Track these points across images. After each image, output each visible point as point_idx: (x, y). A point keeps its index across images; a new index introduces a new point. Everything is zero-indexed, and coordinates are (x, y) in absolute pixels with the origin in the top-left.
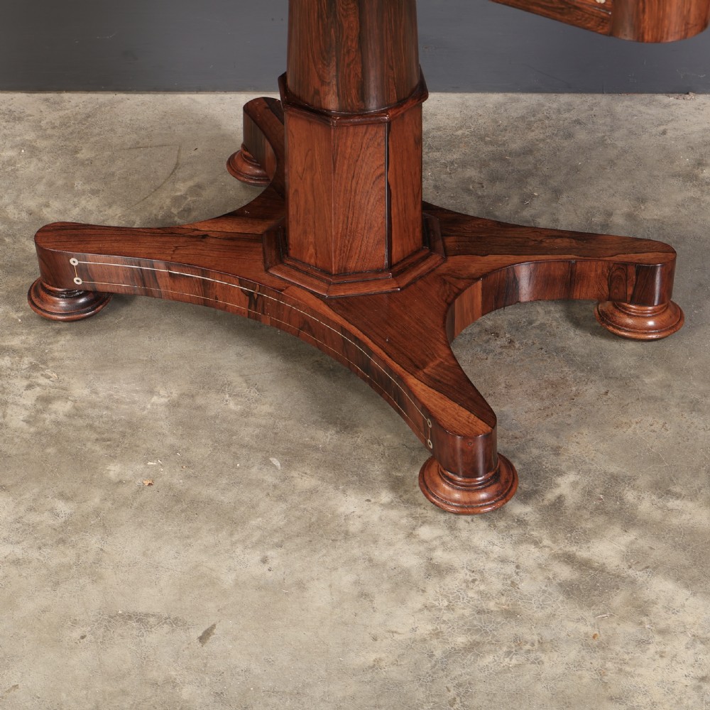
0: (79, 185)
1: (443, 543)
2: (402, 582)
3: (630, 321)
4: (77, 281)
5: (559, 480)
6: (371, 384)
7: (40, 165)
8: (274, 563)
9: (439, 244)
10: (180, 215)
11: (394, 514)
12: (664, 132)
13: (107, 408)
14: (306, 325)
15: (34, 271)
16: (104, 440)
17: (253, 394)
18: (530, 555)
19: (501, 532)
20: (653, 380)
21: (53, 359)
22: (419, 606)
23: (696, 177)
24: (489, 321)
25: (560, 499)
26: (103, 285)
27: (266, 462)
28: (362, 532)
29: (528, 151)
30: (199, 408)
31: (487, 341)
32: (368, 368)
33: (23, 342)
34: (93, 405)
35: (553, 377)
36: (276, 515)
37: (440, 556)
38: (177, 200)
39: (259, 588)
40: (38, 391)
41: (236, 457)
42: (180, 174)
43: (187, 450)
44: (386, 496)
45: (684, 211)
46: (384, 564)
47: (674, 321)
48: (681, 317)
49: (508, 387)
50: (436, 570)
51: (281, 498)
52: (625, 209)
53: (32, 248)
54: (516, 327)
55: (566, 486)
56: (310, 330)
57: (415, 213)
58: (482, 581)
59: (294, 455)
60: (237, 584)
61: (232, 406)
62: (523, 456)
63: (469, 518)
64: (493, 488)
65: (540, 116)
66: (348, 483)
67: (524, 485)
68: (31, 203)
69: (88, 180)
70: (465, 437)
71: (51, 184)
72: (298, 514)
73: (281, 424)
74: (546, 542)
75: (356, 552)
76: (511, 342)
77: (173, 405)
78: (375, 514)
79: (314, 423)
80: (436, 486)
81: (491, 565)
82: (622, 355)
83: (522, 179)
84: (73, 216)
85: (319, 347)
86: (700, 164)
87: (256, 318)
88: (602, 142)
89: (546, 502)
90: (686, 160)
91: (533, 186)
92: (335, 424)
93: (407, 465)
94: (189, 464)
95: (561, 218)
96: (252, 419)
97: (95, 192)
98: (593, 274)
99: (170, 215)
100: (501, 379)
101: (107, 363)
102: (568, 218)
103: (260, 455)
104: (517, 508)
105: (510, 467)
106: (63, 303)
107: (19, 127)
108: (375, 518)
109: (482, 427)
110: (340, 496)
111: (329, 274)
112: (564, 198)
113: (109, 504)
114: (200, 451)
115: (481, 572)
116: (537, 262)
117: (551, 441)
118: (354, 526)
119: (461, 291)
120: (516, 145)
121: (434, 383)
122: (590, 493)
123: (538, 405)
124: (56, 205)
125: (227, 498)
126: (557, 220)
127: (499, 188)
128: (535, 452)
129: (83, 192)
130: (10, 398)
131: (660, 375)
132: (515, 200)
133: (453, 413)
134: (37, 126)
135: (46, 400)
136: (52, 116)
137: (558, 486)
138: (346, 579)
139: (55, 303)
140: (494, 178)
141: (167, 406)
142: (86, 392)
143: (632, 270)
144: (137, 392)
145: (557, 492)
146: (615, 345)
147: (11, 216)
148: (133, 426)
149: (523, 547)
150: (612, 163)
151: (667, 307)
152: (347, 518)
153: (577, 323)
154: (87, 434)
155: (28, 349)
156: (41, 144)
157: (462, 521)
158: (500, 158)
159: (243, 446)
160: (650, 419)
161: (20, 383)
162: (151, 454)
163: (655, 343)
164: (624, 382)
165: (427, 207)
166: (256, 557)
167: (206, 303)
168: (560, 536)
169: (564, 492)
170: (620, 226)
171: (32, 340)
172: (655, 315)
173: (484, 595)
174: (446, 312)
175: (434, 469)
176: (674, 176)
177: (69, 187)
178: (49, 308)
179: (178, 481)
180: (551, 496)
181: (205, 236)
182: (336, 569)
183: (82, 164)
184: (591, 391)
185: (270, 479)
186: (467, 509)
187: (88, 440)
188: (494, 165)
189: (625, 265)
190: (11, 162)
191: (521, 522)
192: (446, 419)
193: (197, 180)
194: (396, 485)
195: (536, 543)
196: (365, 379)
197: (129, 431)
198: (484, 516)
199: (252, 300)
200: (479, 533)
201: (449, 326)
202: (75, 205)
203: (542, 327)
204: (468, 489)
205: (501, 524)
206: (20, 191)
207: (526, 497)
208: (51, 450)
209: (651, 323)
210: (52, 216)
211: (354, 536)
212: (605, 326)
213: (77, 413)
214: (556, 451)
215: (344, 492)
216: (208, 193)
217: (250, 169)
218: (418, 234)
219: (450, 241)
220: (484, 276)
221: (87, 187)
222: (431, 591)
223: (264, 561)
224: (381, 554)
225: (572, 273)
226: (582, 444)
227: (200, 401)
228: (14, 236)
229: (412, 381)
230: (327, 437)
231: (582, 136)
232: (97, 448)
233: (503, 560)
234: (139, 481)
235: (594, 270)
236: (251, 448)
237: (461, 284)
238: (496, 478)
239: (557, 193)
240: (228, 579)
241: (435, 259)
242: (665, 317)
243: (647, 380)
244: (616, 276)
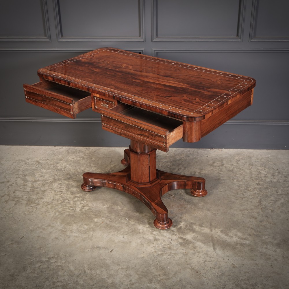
0: (92, 165)
1: (158, 235)
2: (149, 242)
3: (197, 193)
4: (91, 184)
5: (181, 223)
6: (145, 204)
7: (85, 161)
8: (125, 238)
9: (160, 178)
10: (111, 171)
11: (149, 229)
12: (207, 156)
13: (95, 208)
14: (134, 193)
15: (82, 182)
16: (94, 214)
17: (123, 206)
18: (174, 237)
19: (169, 233)
20: (201, 205)
21: (85, 199)
22: (152, 246)
23: (213, 165)
24: (170, 192)
25: (181, 227)
26: (95, 185)
27: (125, 219)
28: (143, 232)
29: (180, 160)
30: (113, 208)
31: (169, 197)
32: (145, 201)
33: (80, 195)
34: (93, 208)
35: (182, 204)
36: (126, 229)
37: (157, 237)
38: (111, 168)
39: (122, 242)
40: (82, 205)
41: (119, 218)
42: (112, 163)
43: (110, 216)
44: (147, 226)
45: (210, 172)
46: (146, 239)
47: (205, 193)
48: (207, 193)
49: (173, 205)
50: (156, 240)
51: (127, 226)
52: (198, 171)
53: (82, 177)
54: (175, 194)
55: (182, 225)
56: (134, 194)
57: (155, 172)
58: (165, 242)
59: (130, 218)
60: (118, 242)
61: (119, 208)
62: (174, 219)
63: (163, 230)
64: (168, 224)
65: (183, 153)
66: (140, 223)
67: (174, 224)
68: (83, 169)
69: (94, 164)
70: (162, 214)
71: (86, 165)
72: (130, 229)
73: (128, 212)
74: (178, 235)
75: (141, 236)
76: (174, 197)
77: (108, 208)
78: (145, 229)
79: (135, 212)
80: (157, 224)
81: (167, 239)
82: (195, 200)
83: (179, 165)
84: (91, 171)
85: (136, 197)
86: (214, 163)
87: (124, 191)
88: (195, 158)
89: (178, 228)
90: (211, 162)
91: (181, 167)
92: (139, 212)
93: (152, 220)
94: (110, 219)
95: (186, 173)
96: (123, 211)
97: (95, 167)
98: (189, 184)
99: (109, 171)
100: (171, 204)
101: (96, 199)
102: (187, 173)
103: (124, 218)
104: (172, 228)
105: (171, 221)
106: (88, 188)
107: (81, 154)
108: (145, 230)
109: (165, 212)
110: (139, 225)
111: (138, 183)
112: (187, 169)
113: (95, 226)
114: (113, 216)
115: (165, 240)
116: (178, 182)
117: (180, 216)
118: (141, 231)
119: (163, 187)
120: (178, 159)
121: (157, 204)
122: (187, 226)
123: (178, 209)
124: (87, 169)
125: (117, 226)
126: (185, 173)
127: (174, 167)
128: (177, 218)
129: (93, 167)
130: (77, 206)
131: (202, 204)
132: (177, 169)
133: (160, 210)
134: (84, 154)
135: (84, 206)
136: (88, 152)
137: (181, 224)
138: (139, 241)
139: (86, 188)
140: (173, 165)
141: (107, 208)
142: (91, 205)
143: (197, 183)
144: (101, 205)
145: (180, 226)
146: (194, 198)
147: (79, 171)
148: (100, 212)
149: (173, 236)
150: (197, 162)
151: (204, 190)
152: (140, 230)
153: (187, 193)
154: (91, 213)
155: (81, 197)
156: (85, 157)
157: (162, 231)
158: (175, 161)
159: (121, 216)
160: (200, 212)
161: (79, 203)
162: (103, 217)
163: (202, 198)
164: (195, 205)
165: (157, 170)
166: (122, 237)
167: (115, 188)
168: (180, 234)
169: (182, 226)
170: (197, 175)
171: (81, 195)
172: (202, 192)
173: (165, 245)
174: (160, 191)
175: (156, 221)
176: (209, 165)
177: (90, 166)
178: (85, 189)
179: (108, 222)
180: (179, 226)
181: (115, 175)
182: (137, 239)
183: (93, 161)
184: (189, 206)
185: (126, 222)
186: (162, 228)
187: (91, 214)
188: (173, 162)
189: (195, 182)
190: (79, 160)
191: (173, 231)
192: (158, 211)
193: (115, 164)
194: (149, 224)
195: (176, 235)
196: (144, 203)
197: (99, 212)
198: (166, 230)
199: (124, 188)
200: (164, 233)
201: (161, 194)
202: (91, 169)
203: (180, 194)
204: (163, 224)
205: (169, 231)
206: (81, 166)
207: (174, 226)
208: (84, 216)
209: (201, 194)
210: (86, 171)
211: (141, 233)
212: (192, 194)
213: (90, 209)
214: (181, 218)
215: (140, 225)
216: (117, 167)
217: (125, 163)
218: (156, 176)
219: (162, 177)
220: (168, 184)
221: (94, 166)
222: (155, 244)
223: (124, 237)
224: (146, 236)
225: (185, 184)
226: (186, 217)
227: (113, 207)
228: (79, 175)
229: (153, 204)
230: (137, 214)
231: (191, 157)
232: (93, 216)
233: (169, 238)
234: (101, 222)
235: (189, 183)
236: (122, 216)
237: (163, 185)
238: (168, 222)
239: (185, 168)
240: (116, 241)
241: (159, 180)
242: (204, 192)
243: (200, 205)
244: (194, 184)
